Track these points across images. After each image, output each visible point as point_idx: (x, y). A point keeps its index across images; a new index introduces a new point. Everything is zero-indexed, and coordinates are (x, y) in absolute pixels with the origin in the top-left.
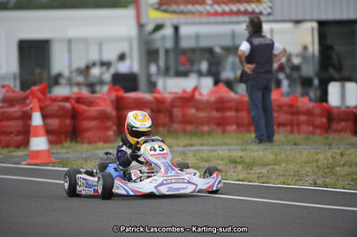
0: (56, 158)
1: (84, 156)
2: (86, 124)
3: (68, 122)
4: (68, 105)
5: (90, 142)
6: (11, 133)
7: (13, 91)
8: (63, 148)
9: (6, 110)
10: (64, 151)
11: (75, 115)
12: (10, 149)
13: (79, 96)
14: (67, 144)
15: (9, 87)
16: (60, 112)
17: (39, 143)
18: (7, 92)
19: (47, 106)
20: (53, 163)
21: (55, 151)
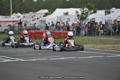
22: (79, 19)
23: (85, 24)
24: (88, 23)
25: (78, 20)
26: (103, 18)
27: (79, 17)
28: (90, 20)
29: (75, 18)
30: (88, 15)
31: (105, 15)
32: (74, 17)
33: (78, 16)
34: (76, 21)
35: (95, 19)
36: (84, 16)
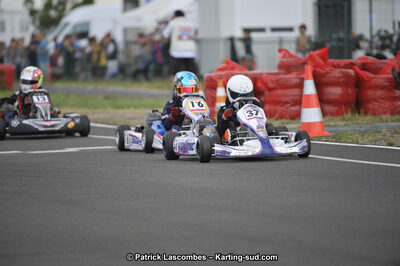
0: (331, 132)
1: (362, 129)
2: (371, 93)
3: (350, 91)
4: (351, 71)
5: (374, 114)
6: (287, 103)
7: (291, 56)
8: (343, 119)
9: (282, 76)
10: (342, 123)
11: (358, 83)
12: (284, 121)
13: (364, 61)
14: (348, 116)
15: (287, 51)
16: (342, 80)
17: (312, 115)
18: (284, 57)
19: (327, 73)
20: (326, 137)
21: (332, 123)
22: (37, 22)
23: (55, 39)
24: (68, 37)
25: (32, 29)
26: (115, 22)
27: (38, 16)
28: (75, 27)
29: (21, 22)
30: (64, 9)
31: (125, 9)
32: (17, 19)
33: (33, 13)
34: (27, 29)
35: (87, 24)
36: (53, 13)
